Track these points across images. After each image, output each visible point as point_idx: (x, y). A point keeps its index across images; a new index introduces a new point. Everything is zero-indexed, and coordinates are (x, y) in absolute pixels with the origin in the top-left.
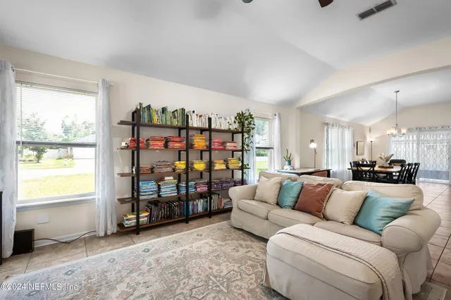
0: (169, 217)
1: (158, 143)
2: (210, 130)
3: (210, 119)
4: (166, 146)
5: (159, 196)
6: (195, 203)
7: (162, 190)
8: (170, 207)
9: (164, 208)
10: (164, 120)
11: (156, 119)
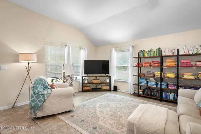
0: (153, 96)
1: (147, 64)
2: (178, 56)
3: (178, 50)
4: (151, 66)
5: (147, 85)
6: (168, 94)
7: (149, 83)
8: (153, 92)
9: (150, 91)
10: (150, 54)
11: (146, 55)
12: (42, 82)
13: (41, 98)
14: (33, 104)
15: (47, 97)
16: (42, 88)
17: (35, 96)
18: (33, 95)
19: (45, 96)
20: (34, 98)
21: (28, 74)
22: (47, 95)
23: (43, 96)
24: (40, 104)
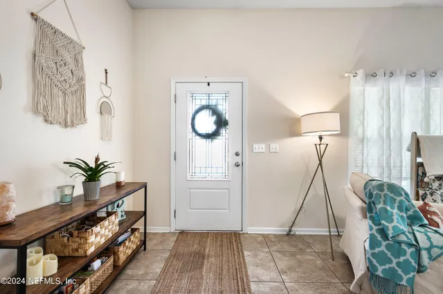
12: (398, 199)
13: (408, 256)
14: (380, 268)
15: (431, 258)
16: (402, 217)
17: (384, 243)
18: (379, 237)
19: (424, 254)
20: (383, 248)
21: (320, 164)
22: (429, 250)
23: (413, 249)
24: (405, 278)
